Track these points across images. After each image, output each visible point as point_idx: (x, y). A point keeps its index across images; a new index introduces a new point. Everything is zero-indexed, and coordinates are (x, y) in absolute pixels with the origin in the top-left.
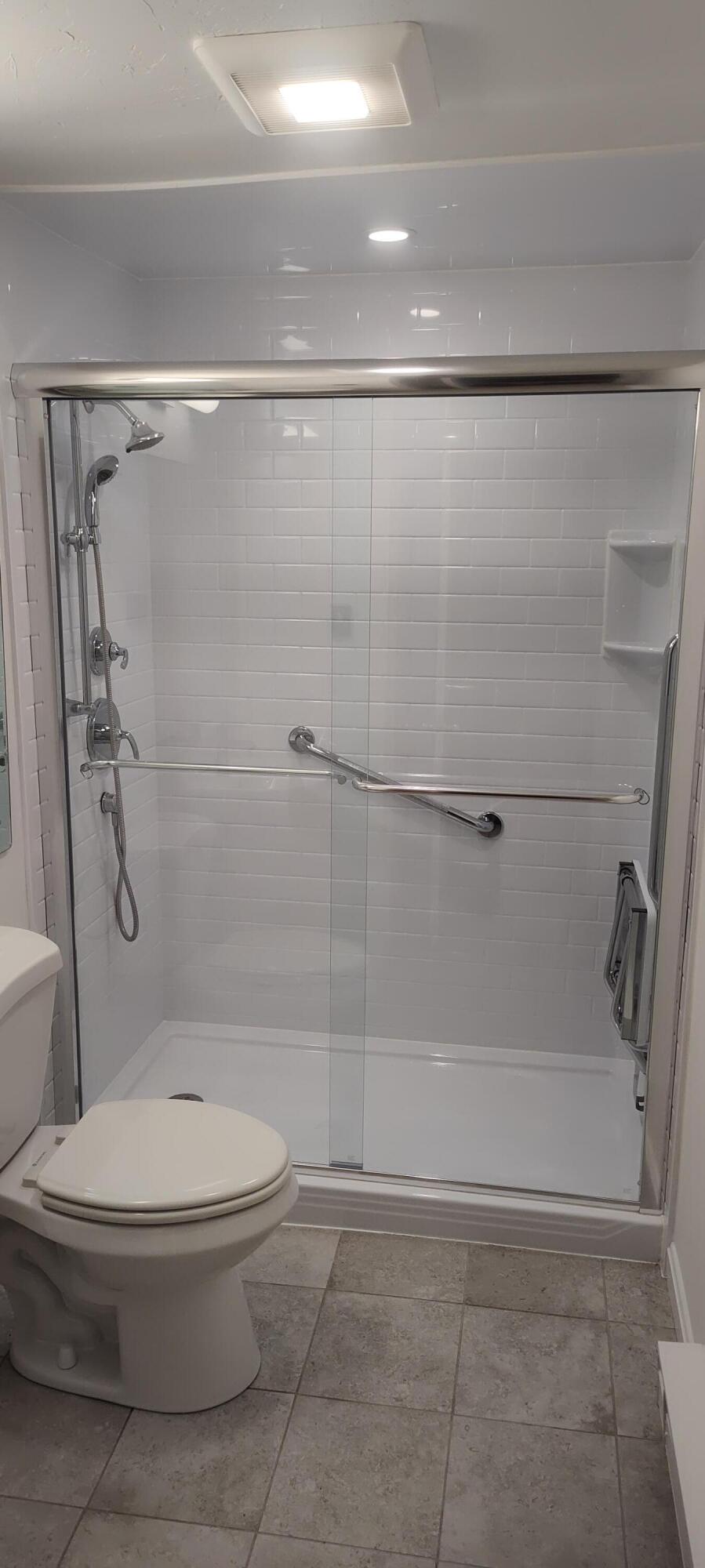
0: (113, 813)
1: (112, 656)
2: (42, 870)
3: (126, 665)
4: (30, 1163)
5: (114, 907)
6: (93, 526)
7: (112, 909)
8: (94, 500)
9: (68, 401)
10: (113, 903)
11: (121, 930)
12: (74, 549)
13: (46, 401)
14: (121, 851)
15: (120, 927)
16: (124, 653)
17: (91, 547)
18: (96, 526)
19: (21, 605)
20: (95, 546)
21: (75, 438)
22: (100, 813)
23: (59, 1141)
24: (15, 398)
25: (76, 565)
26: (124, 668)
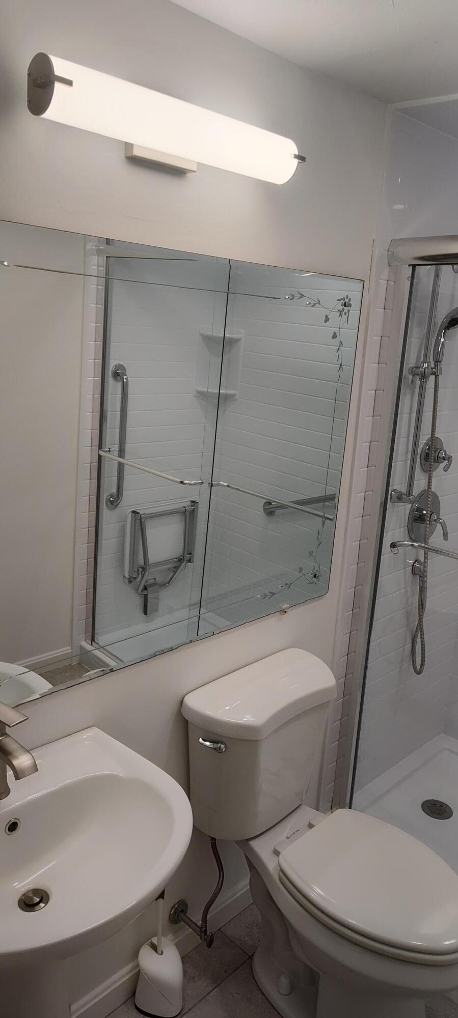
0: (420, 576)
1: (438, 460)
2: (351, 612)
3: (448, 468)
4: (285, 834)
5: (411, 644)
6: (437, 361)
7: (409, 646)
8: (443, 340)
9: (434, 266)
10: (411, 641)
11: (413, 664)
12: (418, 378)
13: (411, 267)
14: (422, 607)
15: (413, 662)
16: (449, 459)
17: (432, 378)
18: (440, 362)
19: (366, 420)
20: (437, 377)
21: (435, 293)
22: (411, 574)
23: (311, 826)
24: (389, 266)
25: (418, 390)
26: (445, 471)
